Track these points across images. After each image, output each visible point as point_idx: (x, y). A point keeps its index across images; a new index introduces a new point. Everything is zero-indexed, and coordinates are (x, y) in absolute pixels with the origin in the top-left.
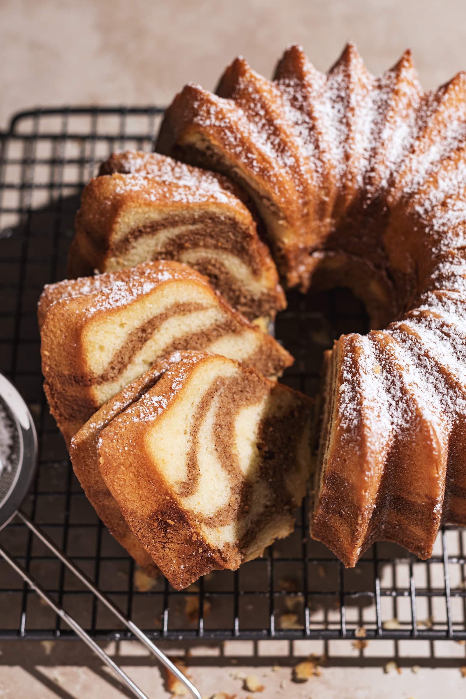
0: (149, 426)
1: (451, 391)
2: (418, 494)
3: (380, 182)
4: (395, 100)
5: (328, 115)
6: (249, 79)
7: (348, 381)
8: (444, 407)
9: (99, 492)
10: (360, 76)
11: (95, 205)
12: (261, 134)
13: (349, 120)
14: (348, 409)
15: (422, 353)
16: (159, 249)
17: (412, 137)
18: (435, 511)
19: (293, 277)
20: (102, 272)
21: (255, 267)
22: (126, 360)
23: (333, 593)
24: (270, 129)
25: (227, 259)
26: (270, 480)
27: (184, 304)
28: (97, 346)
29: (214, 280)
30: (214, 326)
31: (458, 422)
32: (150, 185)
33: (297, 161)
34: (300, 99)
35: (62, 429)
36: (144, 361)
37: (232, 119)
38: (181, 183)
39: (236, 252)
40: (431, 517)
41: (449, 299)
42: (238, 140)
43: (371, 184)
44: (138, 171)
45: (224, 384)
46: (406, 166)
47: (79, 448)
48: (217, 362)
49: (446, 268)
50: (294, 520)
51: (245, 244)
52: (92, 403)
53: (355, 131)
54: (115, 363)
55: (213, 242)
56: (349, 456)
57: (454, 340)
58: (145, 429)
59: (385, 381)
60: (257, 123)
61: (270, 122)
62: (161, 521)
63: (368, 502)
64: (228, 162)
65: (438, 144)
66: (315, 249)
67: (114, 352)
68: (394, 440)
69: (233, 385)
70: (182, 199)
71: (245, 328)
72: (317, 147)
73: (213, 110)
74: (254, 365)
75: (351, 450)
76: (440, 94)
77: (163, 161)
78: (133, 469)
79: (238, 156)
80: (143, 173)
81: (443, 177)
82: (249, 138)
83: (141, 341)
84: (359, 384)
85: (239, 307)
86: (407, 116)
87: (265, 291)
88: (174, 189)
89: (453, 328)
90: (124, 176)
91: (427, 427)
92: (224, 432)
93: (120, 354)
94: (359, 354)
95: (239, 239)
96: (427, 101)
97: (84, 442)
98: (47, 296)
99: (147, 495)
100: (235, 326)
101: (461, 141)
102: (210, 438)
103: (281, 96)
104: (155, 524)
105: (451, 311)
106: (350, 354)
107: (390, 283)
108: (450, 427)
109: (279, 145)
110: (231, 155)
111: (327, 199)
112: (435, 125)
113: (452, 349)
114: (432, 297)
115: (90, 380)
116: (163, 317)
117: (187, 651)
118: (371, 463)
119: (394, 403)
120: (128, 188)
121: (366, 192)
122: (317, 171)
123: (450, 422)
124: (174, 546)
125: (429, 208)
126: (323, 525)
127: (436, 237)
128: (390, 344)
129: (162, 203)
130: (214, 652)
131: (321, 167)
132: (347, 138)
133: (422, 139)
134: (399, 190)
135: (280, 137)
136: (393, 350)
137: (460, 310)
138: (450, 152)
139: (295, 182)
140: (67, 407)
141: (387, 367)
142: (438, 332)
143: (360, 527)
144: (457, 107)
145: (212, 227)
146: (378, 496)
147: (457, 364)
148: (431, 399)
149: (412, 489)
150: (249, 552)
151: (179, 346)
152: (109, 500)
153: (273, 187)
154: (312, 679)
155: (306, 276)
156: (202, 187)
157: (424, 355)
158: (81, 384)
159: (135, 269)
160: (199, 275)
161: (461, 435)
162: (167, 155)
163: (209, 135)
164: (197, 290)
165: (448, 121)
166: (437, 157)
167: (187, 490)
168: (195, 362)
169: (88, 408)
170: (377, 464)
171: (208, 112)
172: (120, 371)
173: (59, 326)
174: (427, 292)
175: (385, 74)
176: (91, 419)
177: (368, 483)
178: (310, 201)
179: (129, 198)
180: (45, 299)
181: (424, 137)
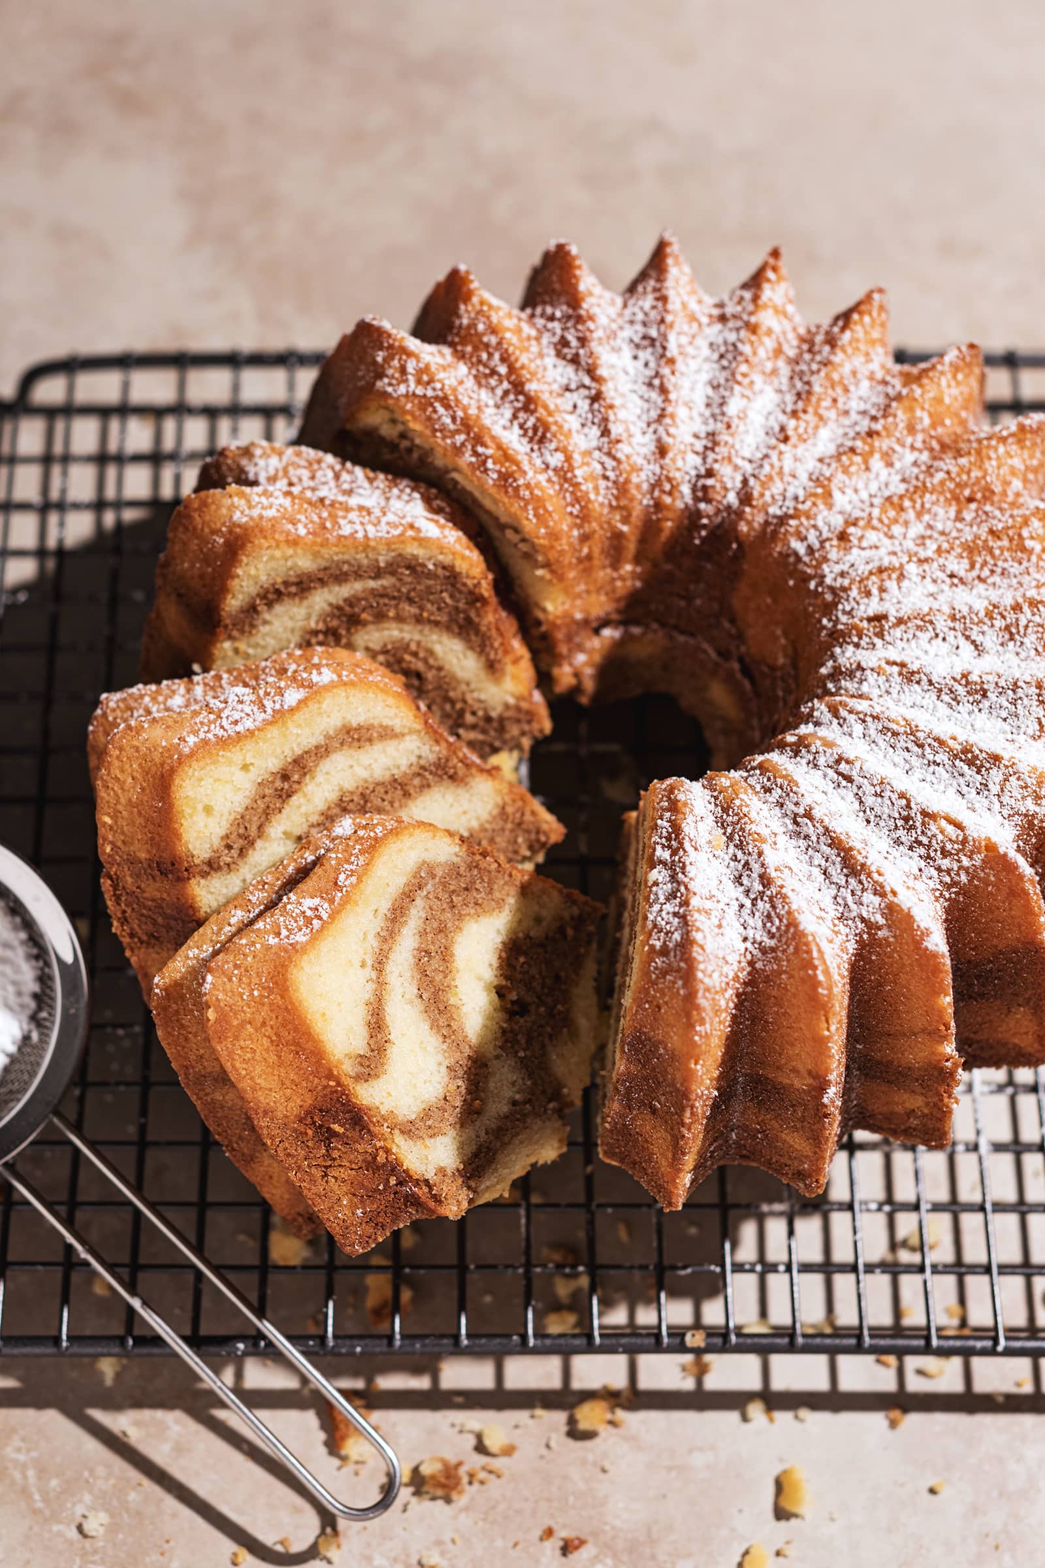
0: (297, 951)
1: (852, 881)
2: (795, 1071)
3: (725, 497)
4: (752, 343)
5: (627, 373)
6: (478, 308)
7: (664, 863)
8: (841, 909)
9: (205, 1076)
10: (686, 298)
11: (194, 545)
12: (502, 410)
13: (665, 381)
14: (664, 913)
15: (801, 811)
16: (313, 625)
17: (784, 412)
18: (825, 1100)
19: (564, 676)
20: (206, 670)
21: (492, 656)
22: (253, 831)
23: (643, 1267)
24: (517, 400)
25: (440, 642)
26: (522, 1054)
27: (359, 728)
28: (200, 807)
29: (416, 682)
30: (415, 769)
31: (865, 936)
32: (296, 507)
33: (568, 458)
34: (574, 343)
35: (134, 960)
36: (287, 834)
37: (447, 382)
38: (353, 501)
39: (456, 630)
40: (820, 1113)
41: (851, 712)
42: (458, 422)
43: (708, 501)
44: (272, 479)
45: (433, 876)
46: (772, 466)
47: (167, 994)
48: (421, 836)
49: (847, 656)
50: (568, 1128)
51: (473, 614)
52: (191, 912)
53: (677, 401)
54: (233, 837)
55: (414, 610)
56: (667, 999)
57: (859, 788)
58: (289, 957)
59: (732, 864)
60: (493, 389)
61: (518, 387)
62: (321, 1127)
63: (701, 1083)
64: (439, 462)
65: (832, 425)
66: (605, 623)
67: (232, 818)
68: (749, 969)
69: (451, 878)
70: (356, 532)
71: (474, 771)
72: (606, 432)
73: (411, 366)
74: (492, 841)
75: (669, 988)
76: (836, 329)
77: (319, 462)
78: (269, 1032)
79: (458, 450)
80: (282, 484)
81: (841, 485)
82: (478, 417)
83: (280, 796)
84: (684, 868)
85: (461, 731)
86: (775, 372)
87: (511, 701)
88: (340, 513)
89: (858, 765)
90: (247, 490)
91: (807, 944)
92: (436, 963)
93: (241, 821)
94: (684, 814)
95: (461, 605)
96: (811, 343)
97: (177, 985)
98: (105, 715)
99: (295, 1078)
100: (455, 767)
101: (874, 419)
102: (408, 974)
103: (538, 339)
104: (310, 1132)
105: (854, 735)
106: (668, 815)
107: (747, 685)
108: (852, 947)
109: (535, 429)
110: (445, 449)
111: (625, 528)
112: (826, 388)
113: (856, 805)
114: (821, 709)
115: (186, 870)
116: (321, 752)
117: (370, 1381)
118: (704, 1010)
119: (748, 903)
120: (255, 513)
121: (699, 514)
122: (606, 478)
123: (851, 937)
124: (344, 1174)
125: (817, 545)
126: (623, 1132)
127: (829, 597)
128: (742, 796)
129: (319, 540)
130: (422, 1383)
131: (614, 469)
132: (662, 416)
133: (801, 415)
134: (759, 511)
135: (537, 415)
136: (747, 806)
137: (872, 732)
138: (854, 439)
139: (564, 498)
140: (143, 919)
141: (737, 837)
142: (831, 772)
143: (689, 1129)
144: (867, 354)
145: (411, 583)
146: (721, 1073)
147: (865, 832)
148: (818, 896)
149: (783, 1062)
150: (483, 1187)
151: (351, 806)
152: (224, 1092)
153: (525, 509)
154: (604, 1430)
155: (589, 671)
156: (393, 509)
157: (805, 816)
158: (170, 876)
159: (268, 663)
160: (387, 672)
161: (872, 961)
162: (326, 451)
163: (405, 412)
164: (384, 701)
165: (852, 380)
166: (831, 449)
167: (367, 1071)
168: (380, 835)
169: (183, 921)
170: (717, 1012)
171: (403, 370)
172: (242, 853)
173: (129, 770)
174: (812, 700)
175: (733, 293)
176: (190, 942)
177: (700, 1046)
178: (594, 532)
179: (257, 531)
180: (102, 720)
181: (805, 411)
